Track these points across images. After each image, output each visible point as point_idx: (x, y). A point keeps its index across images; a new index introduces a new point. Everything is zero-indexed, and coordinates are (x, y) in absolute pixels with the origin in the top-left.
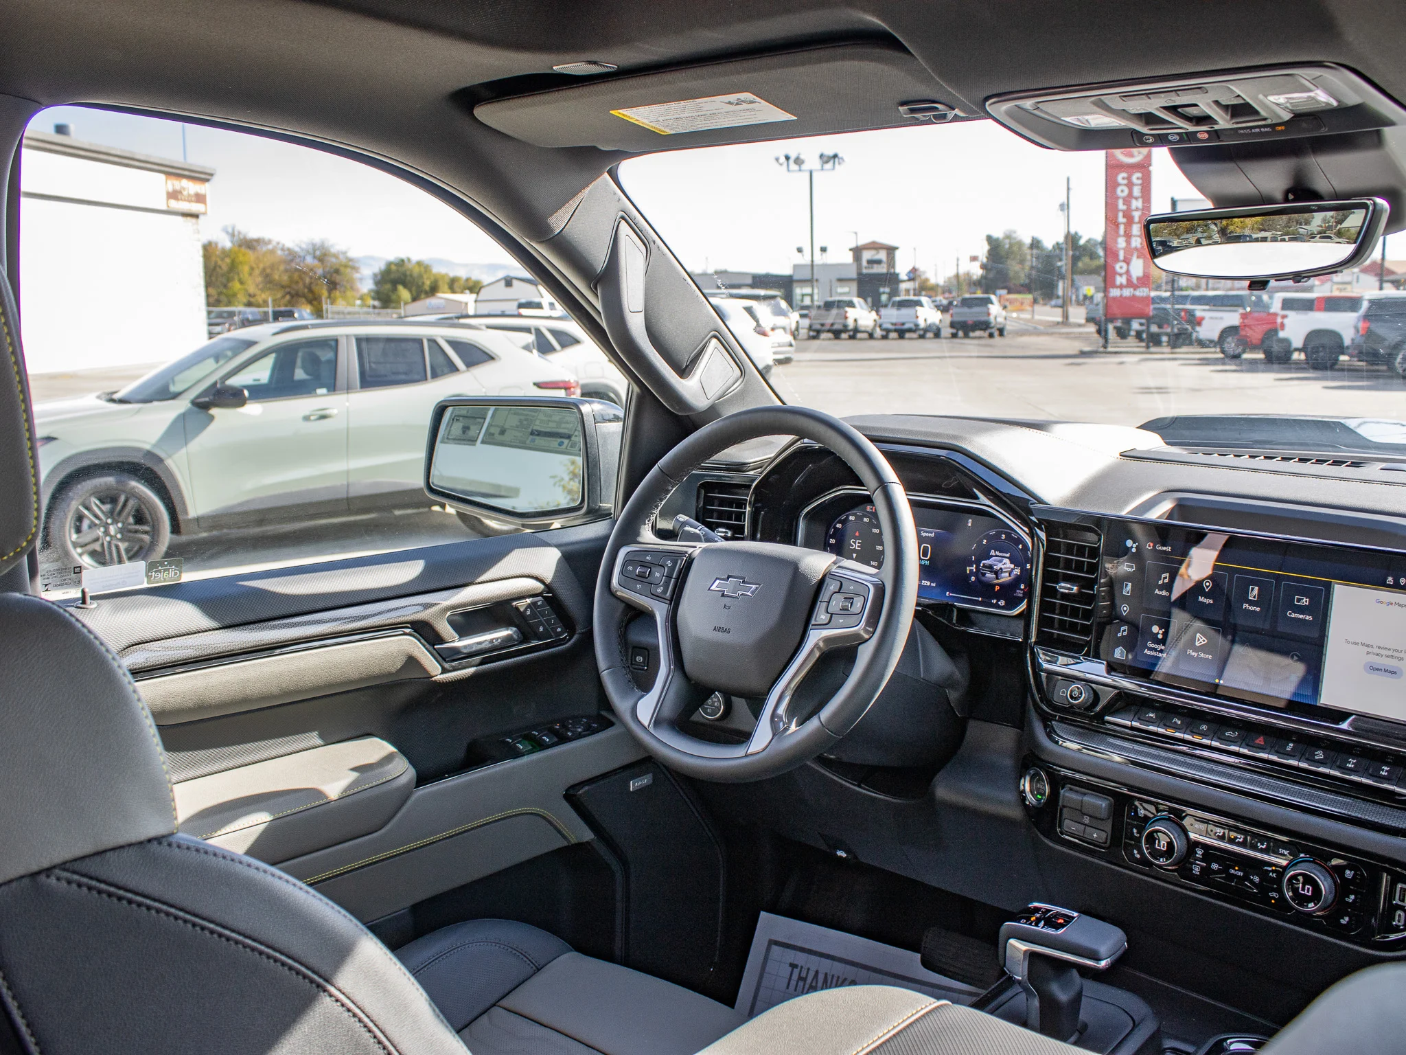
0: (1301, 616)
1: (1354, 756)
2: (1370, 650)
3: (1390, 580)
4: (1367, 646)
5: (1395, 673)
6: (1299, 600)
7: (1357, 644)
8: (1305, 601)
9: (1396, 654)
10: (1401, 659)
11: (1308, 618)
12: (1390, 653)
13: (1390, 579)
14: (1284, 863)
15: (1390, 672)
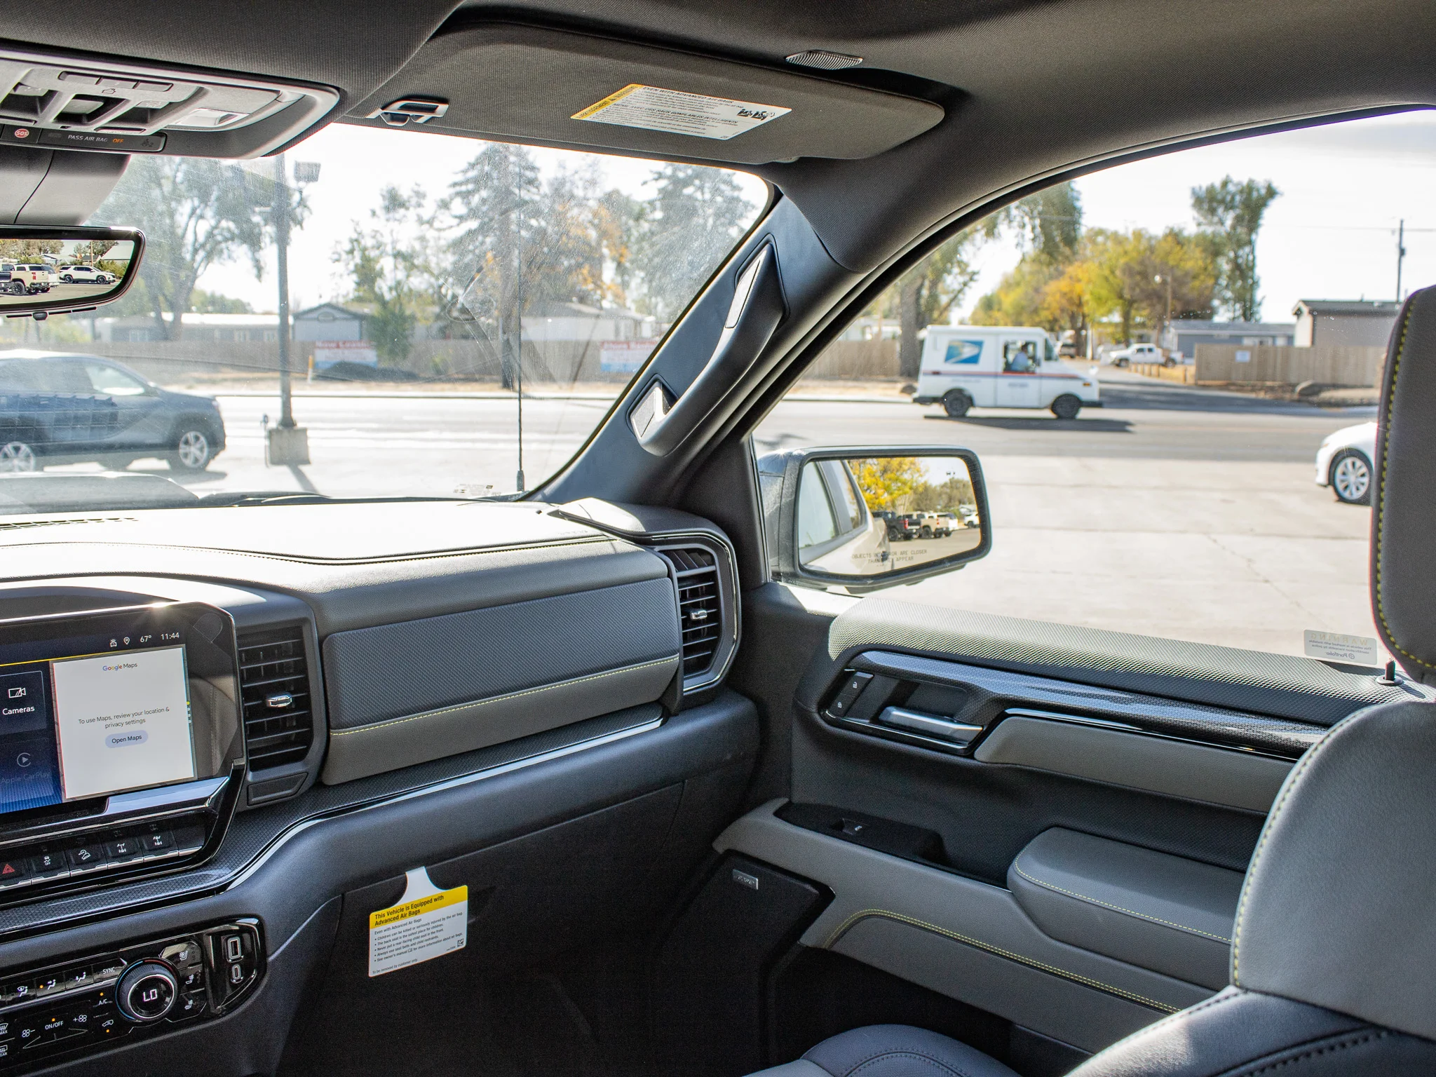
0: (21, 710)
1: (120, 839)
2: (108, 722)
3: (113, 643)
4: (104, 719)
5: (140, 737)
6: (13, 693)
7: (93, 720)
8: (21, 692)
9: (137, 718)
10: (143, 721)
11: (29, 710)
12: (128, 719)
13: (113, 641)
14: (112, 981)
15: (136, 738)
